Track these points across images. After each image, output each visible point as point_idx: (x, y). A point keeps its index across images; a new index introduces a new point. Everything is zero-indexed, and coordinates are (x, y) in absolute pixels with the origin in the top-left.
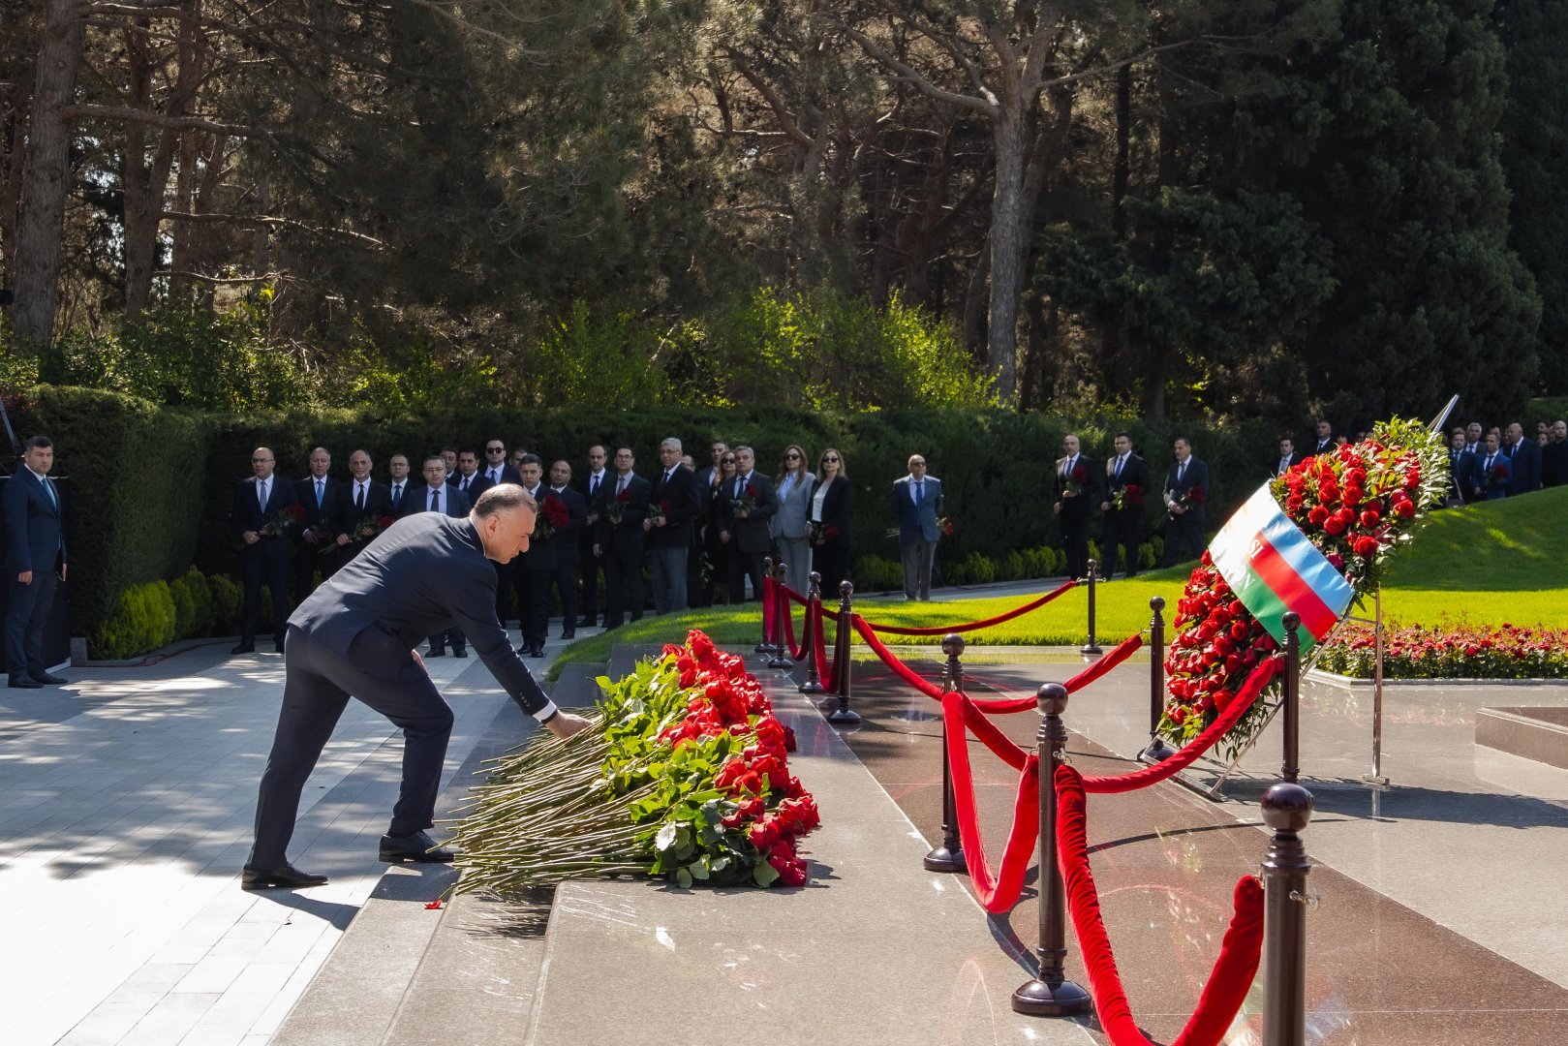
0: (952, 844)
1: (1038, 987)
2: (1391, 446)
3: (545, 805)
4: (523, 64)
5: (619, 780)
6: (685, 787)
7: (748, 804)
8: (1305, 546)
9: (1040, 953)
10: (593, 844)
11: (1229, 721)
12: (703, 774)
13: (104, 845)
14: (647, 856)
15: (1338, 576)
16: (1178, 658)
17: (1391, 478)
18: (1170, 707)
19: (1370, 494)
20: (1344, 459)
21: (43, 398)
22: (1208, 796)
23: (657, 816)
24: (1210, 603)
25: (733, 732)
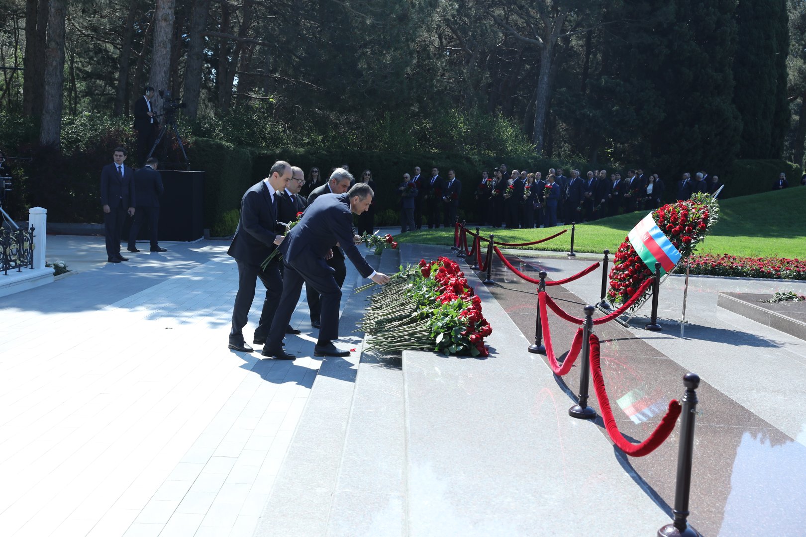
0: (538, 343)
1: (578, 408)
2: (698, 203)
4: (373, 26)
5: (422, 314)
8: (664, 238)
9: (579, 396)
11: (634, 300)
14: (433, 343)
15: (676, 250)
16: (614, 274)
17: (697, 216)
18: (610, 291)
19: (689, 220)
20: (680, 207)
21: (196, 142)
22: (623, 325)
24: (628, 256)
25: (462, 298)
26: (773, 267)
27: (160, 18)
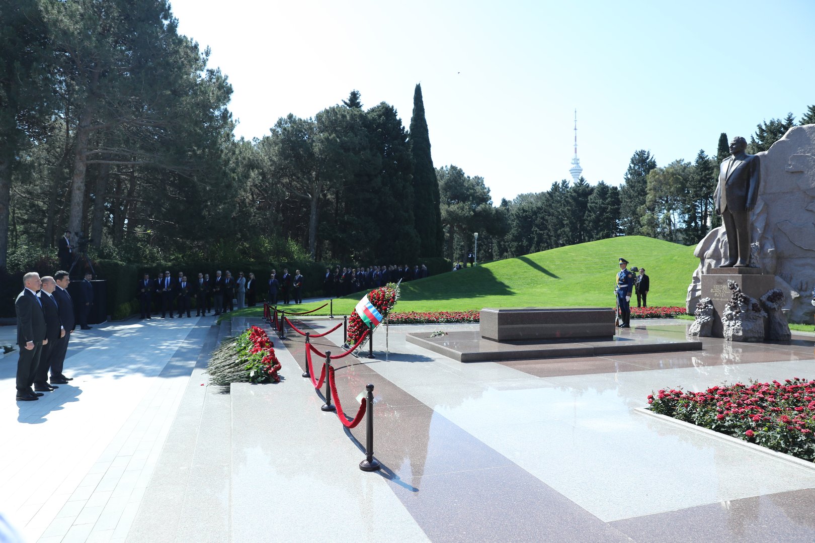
0: (307, 372)
1: (326, 405)
2: (390, 288)
3: (226, 366)
5: (241, 361)
6: (255, 363)
7: (268, 366)
8: (374, 308)
9: (326, 398)
10: (238, 375)
11: (360, 342)
12: (259, 360)
13: (124, 370)
14: (248, 377)
15: (380, 314)
16: (350, 329)
17: (390, 295)
18: (348, 338)
19: (386, 298)
21: (100, 262)
22: (355, 356)
23: (250, 369)
24: (356, 319)
25: (264, 350)
26: (435, 317)
27: (75, 188)
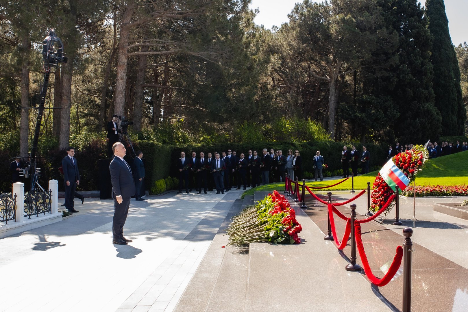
0: (330, 234)
1: (351, 265)
2: (417, 151)
3: (246, 227)
4: (234, 74)
5: (261, 222)
6: (275, 223)
7: (288, 227)
8: (400, 171)
9: (351, 258)
10: (257, 235)
11: (385, 208)
12: (279, 221)
13: (156, 234)
14: (268, 238)
15: (406, 178)
16: (374, 195)
17: (417, 157)
18: (372, 205)
19: (413, 161)
20: (407, 153)
21: (139, 143)
22: (380, 223)
23: (270, 229)
24: (381, 185)
25: (284, 212)
26: (463, 190)
27: (119, 78)
